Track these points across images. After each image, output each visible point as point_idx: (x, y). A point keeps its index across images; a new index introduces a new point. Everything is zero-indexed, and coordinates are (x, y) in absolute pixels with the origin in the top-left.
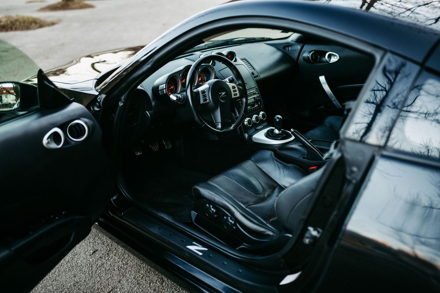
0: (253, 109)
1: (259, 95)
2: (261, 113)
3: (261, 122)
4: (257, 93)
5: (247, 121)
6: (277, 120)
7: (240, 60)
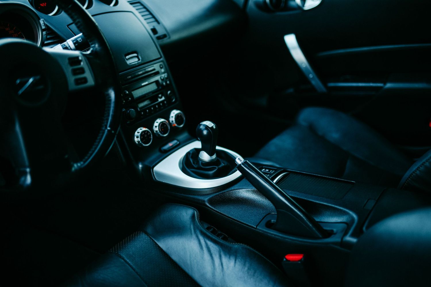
0: (154, 106)
1: (168, 75)
2: (174, 113)
3: (174, 132)
4: (163, 70)
5: (139, 134)
6: (205, 132)
7: (128, 4)
